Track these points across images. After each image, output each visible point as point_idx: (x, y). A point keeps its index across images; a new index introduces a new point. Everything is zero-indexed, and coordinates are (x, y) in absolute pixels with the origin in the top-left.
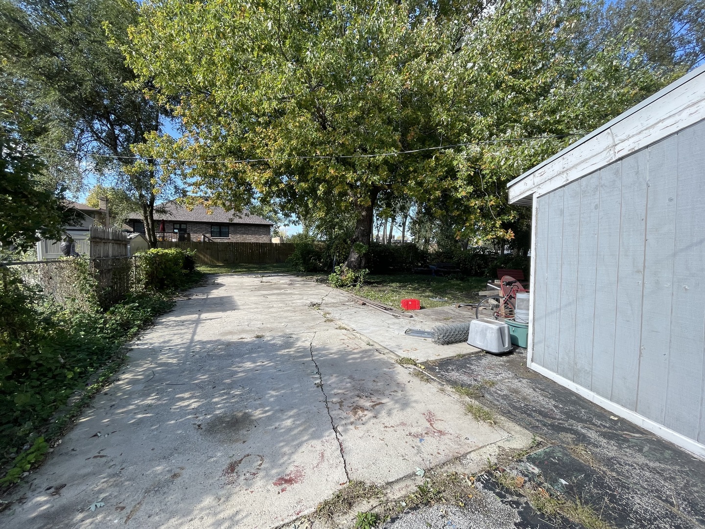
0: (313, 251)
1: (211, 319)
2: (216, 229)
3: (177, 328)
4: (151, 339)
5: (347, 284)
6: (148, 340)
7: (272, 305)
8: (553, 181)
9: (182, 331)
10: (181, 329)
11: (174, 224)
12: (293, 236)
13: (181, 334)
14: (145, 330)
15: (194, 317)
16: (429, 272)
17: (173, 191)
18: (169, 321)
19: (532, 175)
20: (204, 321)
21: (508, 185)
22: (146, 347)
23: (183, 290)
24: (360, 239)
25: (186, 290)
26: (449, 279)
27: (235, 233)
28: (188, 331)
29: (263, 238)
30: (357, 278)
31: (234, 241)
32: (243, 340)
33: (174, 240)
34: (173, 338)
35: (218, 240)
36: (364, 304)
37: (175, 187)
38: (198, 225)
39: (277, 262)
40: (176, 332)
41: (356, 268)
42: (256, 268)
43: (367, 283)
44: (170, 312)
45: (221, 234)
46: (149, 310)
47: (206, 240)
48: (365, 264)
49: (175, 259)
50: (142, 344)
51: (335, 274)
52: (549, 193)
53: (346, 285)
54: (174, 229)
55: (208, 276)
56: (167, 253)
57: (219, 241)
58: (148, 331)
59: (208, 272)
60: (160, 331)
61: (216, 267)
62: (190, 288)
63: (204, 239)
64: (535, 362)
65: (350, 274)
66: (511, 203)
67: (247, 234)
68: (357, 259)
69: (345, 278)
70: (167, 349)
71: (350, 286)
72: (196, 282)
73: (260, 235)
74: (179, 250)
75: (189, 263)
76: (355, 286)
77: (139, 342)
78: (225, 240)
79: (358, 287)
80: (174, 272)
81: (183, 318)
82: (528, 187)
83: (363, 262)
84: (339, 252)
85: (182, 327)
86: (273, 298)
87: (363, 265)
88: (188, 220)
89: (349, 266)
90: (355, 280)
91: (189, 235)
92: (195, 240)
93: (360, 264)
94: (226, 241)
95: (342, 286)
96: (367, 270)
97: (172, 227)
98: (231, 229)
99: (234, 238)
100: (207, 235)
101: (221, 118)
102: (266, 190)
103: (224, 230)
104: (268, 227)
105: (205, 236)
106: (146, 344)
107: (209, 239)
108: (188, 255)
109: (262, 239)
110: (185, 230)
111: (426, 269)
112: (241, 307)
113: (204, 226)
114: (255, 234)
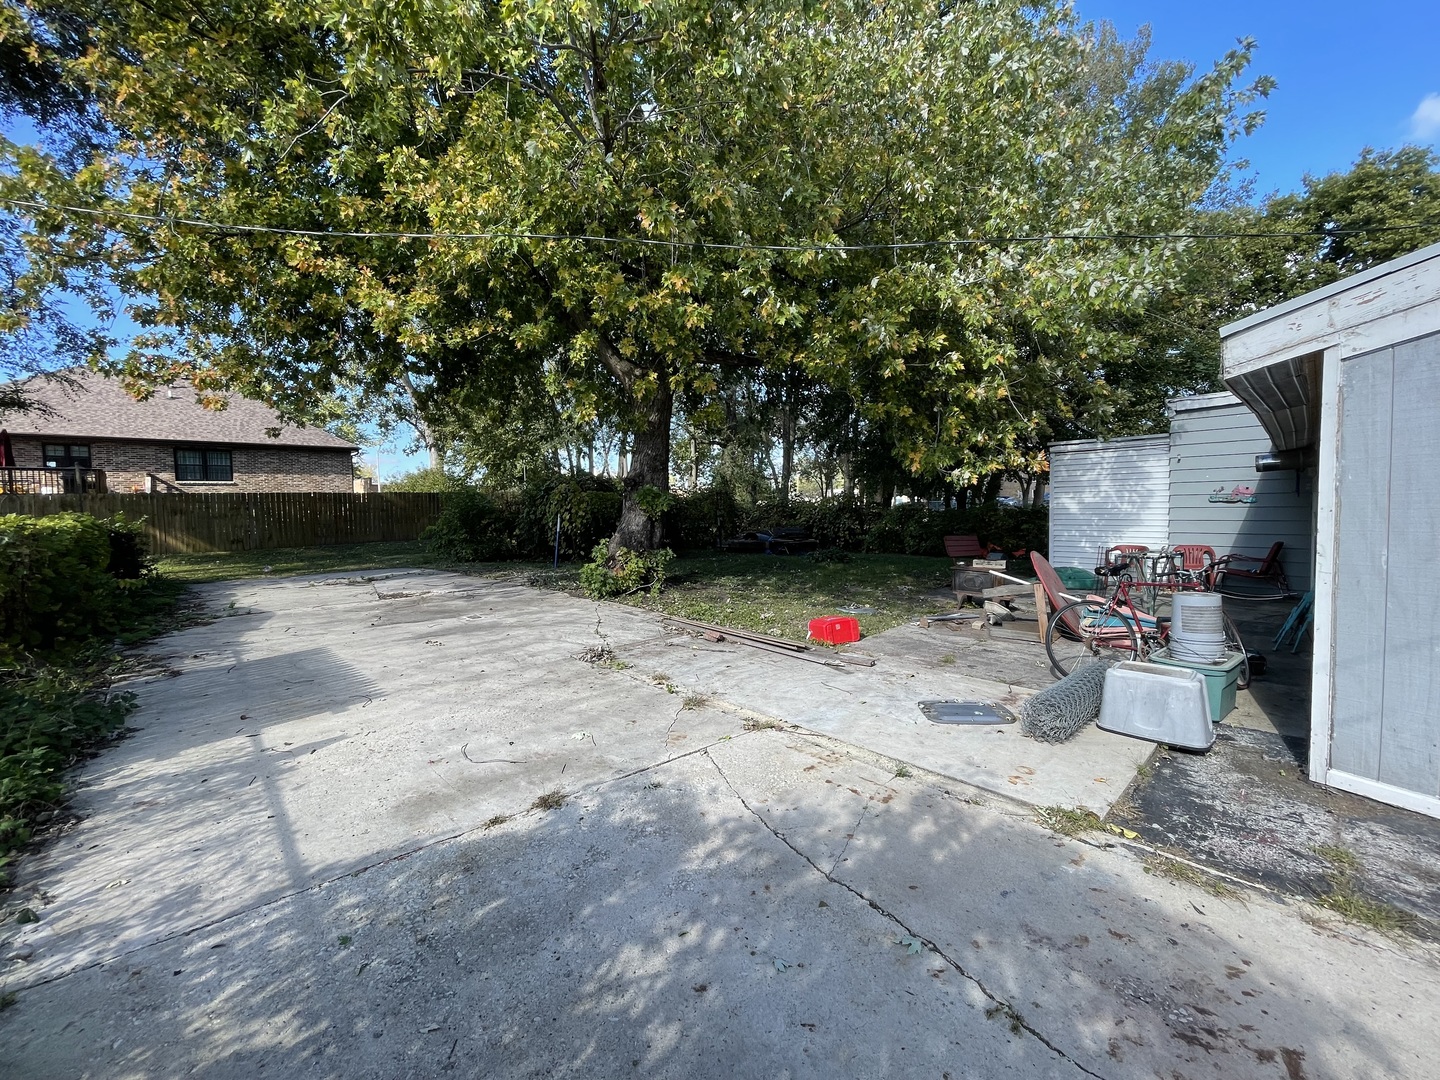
0: (492, 511)
1: (313, 749)
2: (192, 460)
3: (189, 812)
4: (91, 898)
5: (628, 588)
6: (78, 913)
7: (477, 669)
8: (1413, 315)
9: (228, 826)
10: (216, 818)
11: (44, 446)
12: (409, 476)
13: (222, 842)
14: (38, 848)
15: (236, 745)
16: (759, 547)
17: (52, 341)
18: (141, 784)
19: (1327, 302)
20: (292, 763)
21: (1224, 331)
22: (81, 958)
23: (132, 645)
24: (648, 478)
25: (141, 643)
26: (817, 561)
27: (251, 470)
28: (246, 820)
29: (333, 480)
30: (649, 570)
31: (250, 489)
32: (505, 827)
33: (45, 491)
34: (200, 874)
35: (201, 488)
36: (721, 640)
37: (62, 330)
38: (128, 448)
39: (384, 539)
40: (197, 834)
41: (643, 546)
42: (330, 557)
43: (673, 582)
44: (121, 737)
45: (206, 474)
46: (37, 752)
47: (161, 488)
48: (662, 537)
49: (81, 545)
50: (54, 945)
51: (593, 565)
52: (1392, 346)
53: (625, 591)
54: (46, 458)
55: (196, 588)
56: (54, 530)
57: (202, 490)
58: (57, 854)
59: (187, 576)
60: (118, 844)
61: (208, 562)
62: (157, 634)
63: (154, 486)
64: (1339, 768)
65: (635, 564)
66: (1227, 377)
67: (288, 473)
68: (644, 526)
69: (621, 574)
70: (202, 956)
71: (635, 592)
72: (170, 611)
73: (326, 474)
74: (87, 518)
75: (126, 552)
76: (647, 590)
77: (28, 935)
78: (222, 488)
79: (654, 593)
80: (89, 588)
81: (194, 757)
82: (1305, 333)
83: (658, 533)
84: (569, 511)
85: (212, 806)
86: (456, 643)
87: (656, 540)
88: (93, 434)
89: (626, 542)
90: (645, 579)
91: (101, 475)
92: (121, 490)
93: (651, 537)
94: (224, 490)
95: (615, 594)
96: (670, 552)
97: (40, 454)
98: (239, 459)
99: (245, 483)
100: (163, 476)
101: (295, 83)
102: (428, 343)
103: (215, 461)
104: (345, 453)
105: (154, 479)
106: (74, 938)
107: (170, 487)
108: (117, 533)
109: (331, 484)
110: (86, 464)
111: (749, 541)
112: (383, 686)
113: (150, 451)
114: (311, 472)
